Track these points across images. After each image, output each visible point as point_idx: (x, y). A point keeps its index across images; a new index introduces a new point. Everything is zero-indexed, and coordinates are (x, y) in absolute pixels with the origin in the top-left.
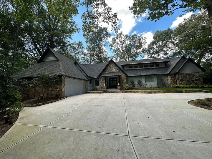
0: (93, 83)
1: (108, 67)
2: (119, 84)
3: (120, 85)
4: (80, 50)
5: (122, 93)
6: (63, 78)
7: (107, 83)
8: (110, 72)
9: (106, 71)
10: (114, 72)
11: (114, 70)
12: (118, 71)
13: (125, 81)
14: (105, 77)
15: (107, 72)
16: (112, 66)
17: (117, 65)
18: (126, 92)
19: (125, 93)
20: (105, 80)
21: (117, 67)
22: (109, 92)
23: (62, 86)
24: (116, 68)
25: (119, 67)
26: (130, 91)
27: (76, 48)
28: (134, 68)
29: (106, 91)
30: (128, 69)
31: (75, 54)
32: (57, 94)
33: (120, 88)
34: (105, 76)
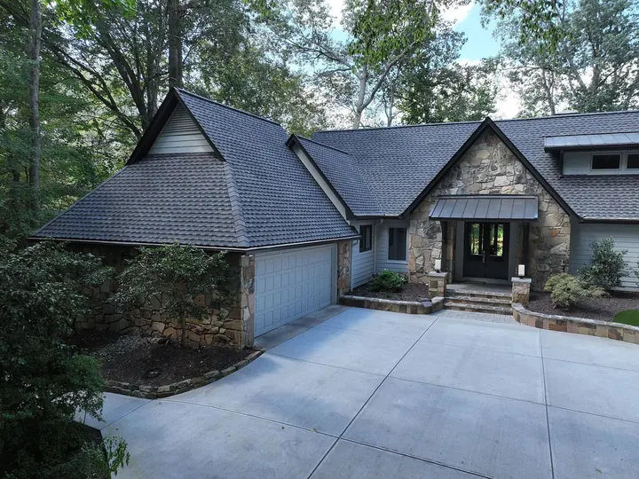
0: (375, 245)
1: (465, 166)
2: (521, 269)
3: (527, 275)
4: (308, 31)
5: (539, 325)
6: (244, 261)
7: (451, 248)
8: (472, 189)
9: (451, 186)
10: (495, 195)
11: (500, 181)
12: (520, 188)
13: (563, 247)
14: (446, 223)
15: (454, 191)
16: (488, 155)
17: (517, 155)
18: (561, 326)
19: (551, 328)
20: (439, 236)
21: (519, 166)
22: (463, 309)
23: (243, 297)
24: (509, 169)
25: (528, 166)
26: (587, 325)
27: (290, 23)
28: (630, 166)
29: (444, 301)
30: (588, 171)
31: (285, 52)
32: (222, 330)
33: (526, 291)
34: (446, 215)
